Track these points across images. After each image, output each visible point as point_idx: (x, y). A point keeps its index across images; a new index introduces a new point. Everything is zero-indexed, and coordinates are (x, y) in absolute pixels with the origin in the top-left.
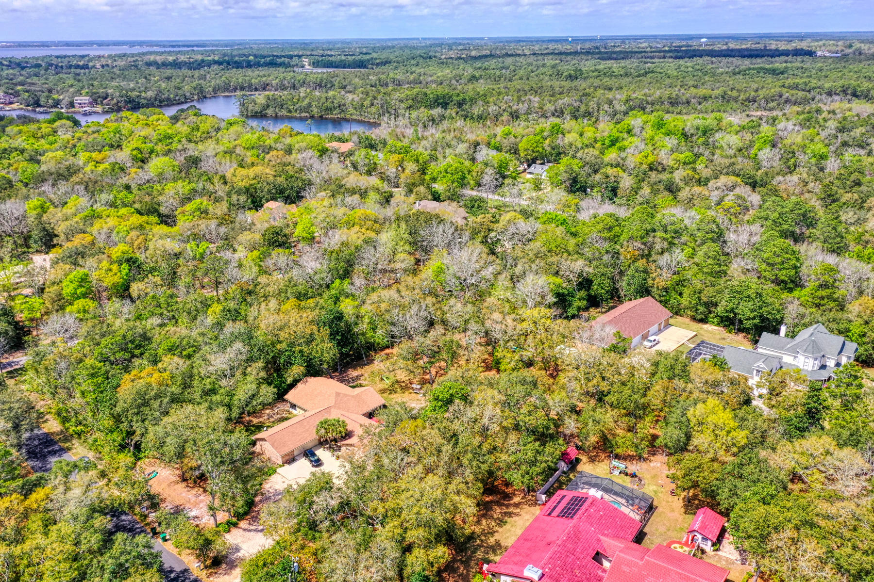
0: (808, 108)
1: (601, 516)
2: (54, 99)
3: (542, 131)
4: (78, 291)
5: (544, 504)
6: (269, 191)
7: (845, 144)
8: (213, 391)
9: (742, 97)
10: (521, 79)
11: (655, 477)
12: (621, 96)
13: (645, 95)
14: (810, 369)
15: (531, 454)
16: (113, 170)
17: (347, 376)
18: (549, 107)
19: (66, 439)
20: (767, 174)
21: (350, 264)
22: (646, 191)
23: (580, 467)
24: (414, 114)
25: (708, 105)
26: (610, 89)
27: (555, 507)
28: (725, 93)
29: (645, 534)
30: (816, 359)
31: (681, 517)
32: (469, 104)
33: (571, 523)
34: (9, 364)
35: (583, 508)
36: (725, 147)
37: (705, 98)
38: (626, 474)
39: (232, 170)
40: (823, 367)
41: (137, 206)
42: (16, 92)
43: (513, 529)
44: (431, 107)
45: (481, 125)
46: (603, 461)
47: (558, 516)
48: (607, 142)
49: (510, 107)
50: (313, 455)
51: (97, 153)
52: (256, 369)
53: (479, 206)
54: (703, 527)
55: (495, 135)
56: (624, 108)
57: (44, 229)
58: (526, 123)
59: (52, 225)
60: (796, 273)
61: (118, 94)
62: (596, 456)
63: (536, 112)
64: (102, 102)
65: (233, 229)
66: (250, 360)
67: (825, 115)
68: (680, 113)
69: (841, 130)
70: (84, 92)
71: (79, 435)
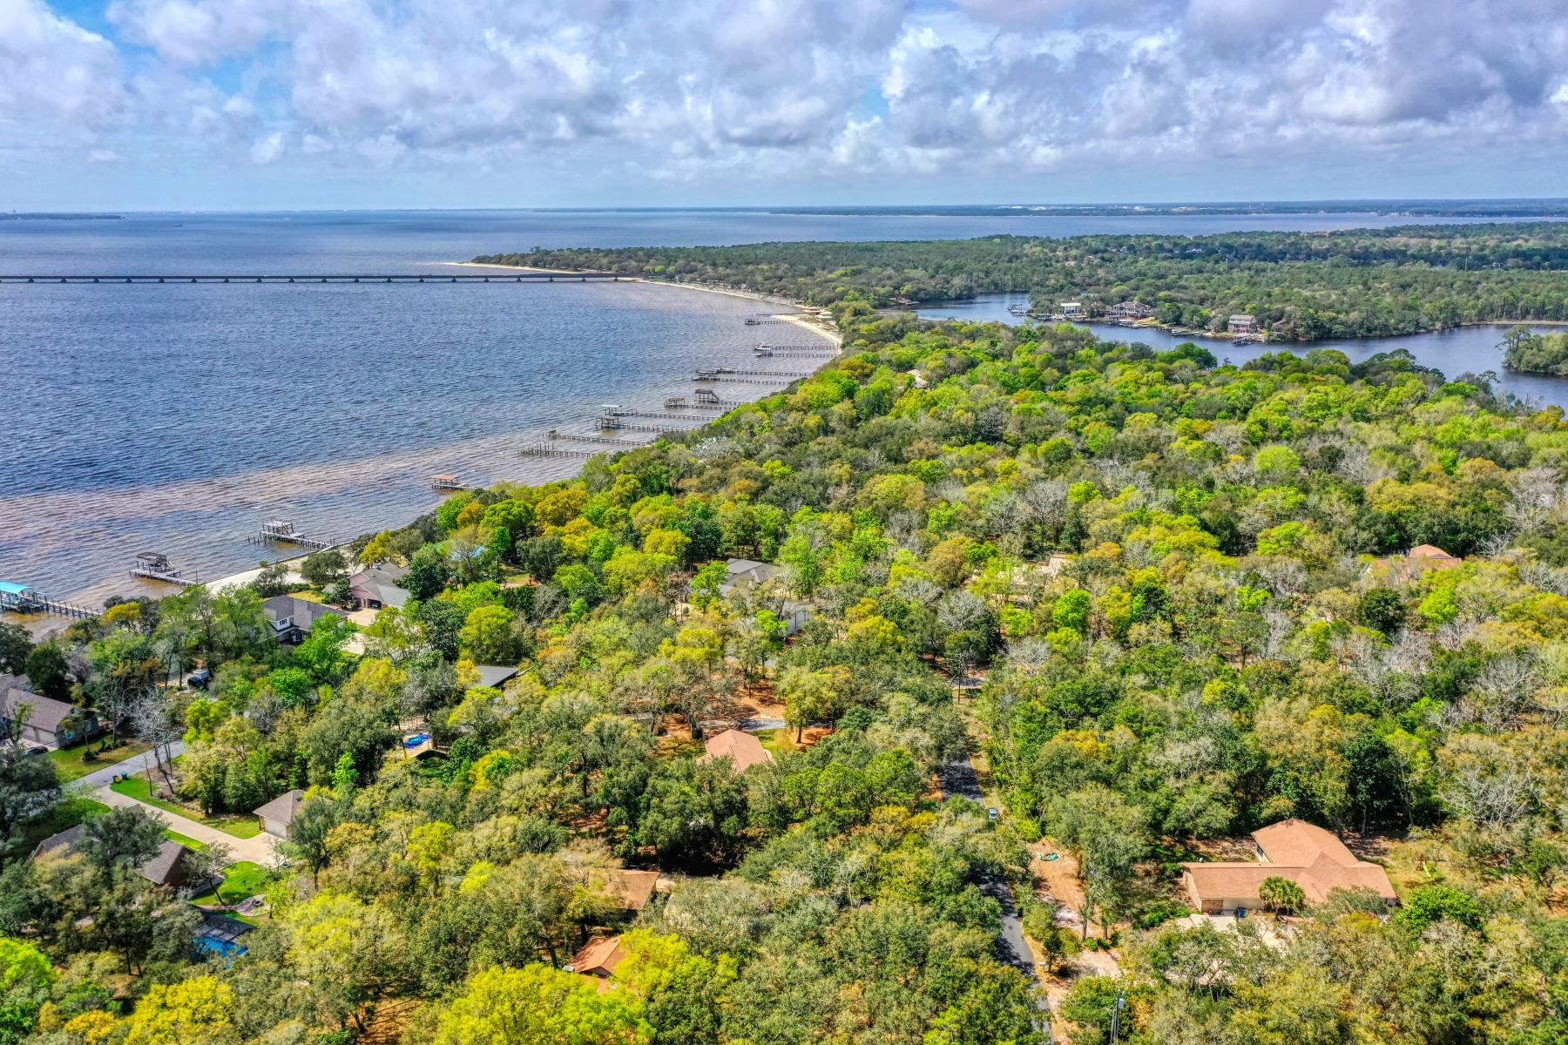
2: (1202, 317)
4: (1070, 616)
8: (1153, 787)
16: (1206, 453)
19: (986, 783)
34: (974, 682)
39: (1381, 481)
41: (1206, 515)
42: (1156, 300)
51: (1204, 421)
52: (1219, 781)
57: (1080, 523)
59: (1089, 521)
61: (1300, 314)
64: (1270, 326)
66: (1219, 765)
70: (1248, 307)
71: (1001, 783)
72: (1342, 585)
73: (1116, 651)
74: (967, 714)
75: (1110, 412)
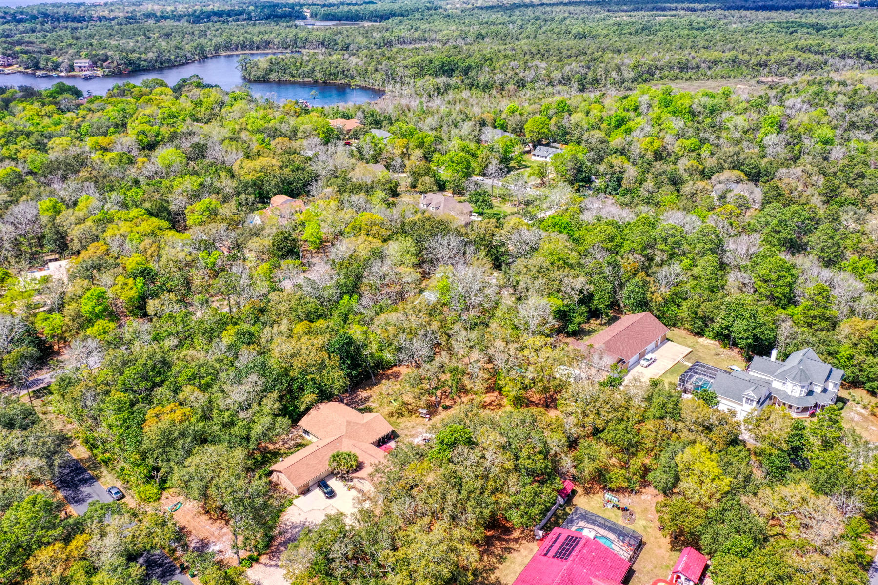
0: (819, 78)
1: (593, 557)
2: (53, 62)
3: (548, 108)
4: (97, 309)
5: (541, 540)
6: (277, 185)
7: (853, 126)
8: (232, 424)
9: (753, 61)
10: (528, 37)
11: (645, 510)
12: (629, 60)
13: (654, 60)
14: (797, 395)
15: (529, 498)
16: (121, 160)
17: (357, 397)
18: (557, 75)
19: (94, 467)
20: (771, 164)
21: (359, 277)
22: (649, 184)
23: (576, 500)
24: (420, 83)
25: (718, 69)
26: (619, 51)
27: (551, 546)
28: (736, 57)
29: (634, 572)
30: (803, 387)
31: (668, 554)
32: (474, 71)
33: (566, 565)
34: (36, 382)
35: (577, 549)
36: (732, 129)
37: (715, 63)
38: (619, 508)
39: (239, 162)
40: (810, 393)
41: (147, 205)
42: (14, 53)
43: (512, 566)
44: (436, 75)
45: (487, 96)
46: (597, 493)
47: (554, 557)
48: (614, 122)
49: (516, 74)
50: (327, 486)
51: (103, 137)
52: (271, 402)
53: (484, 201)
54: (687, 568)
55: (501, 112)
56: (632, 75)
57: (58, 232)
58: (532, 92)
59: (66, 228)
60: (791, 289)
61: (118, 56)
62: (591, 488)
63: (543, 81)
64: (102, 65)
65: (243, 234)
66: (266, 390)
67: (835, 88)
68: (689, 79)
69: (850, 107)
70: (83, 54)
71: (106, 462)
72: (258, 234)
73: (144, 326)
74: (45, 413)
75: (32, 139)
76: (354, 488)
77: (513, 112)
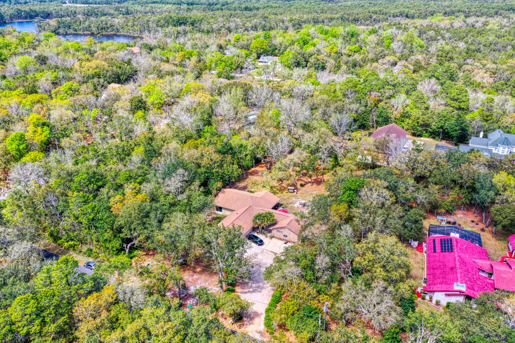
1: (466, 248)
6: (111, 76)
9: (351, 18)
11: (465, 223)
14: (505, 154)
18: (248, 25)
24: (167, 30)
25: (334, 22)
27: (434, 247)
30: (509, 148)
31: (497, 243)
33: (455, 254)
35: (455, 245)
37: (332, 19)
38: (450, 223)
39: (78, 64)
44: (176, 26)
48: (301, 42)
50: (256, 238)
52: (197, 186)
63: (241, 28)
76: (273, 237)
77: (238, 39)
